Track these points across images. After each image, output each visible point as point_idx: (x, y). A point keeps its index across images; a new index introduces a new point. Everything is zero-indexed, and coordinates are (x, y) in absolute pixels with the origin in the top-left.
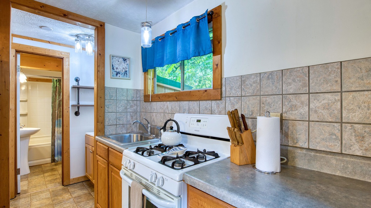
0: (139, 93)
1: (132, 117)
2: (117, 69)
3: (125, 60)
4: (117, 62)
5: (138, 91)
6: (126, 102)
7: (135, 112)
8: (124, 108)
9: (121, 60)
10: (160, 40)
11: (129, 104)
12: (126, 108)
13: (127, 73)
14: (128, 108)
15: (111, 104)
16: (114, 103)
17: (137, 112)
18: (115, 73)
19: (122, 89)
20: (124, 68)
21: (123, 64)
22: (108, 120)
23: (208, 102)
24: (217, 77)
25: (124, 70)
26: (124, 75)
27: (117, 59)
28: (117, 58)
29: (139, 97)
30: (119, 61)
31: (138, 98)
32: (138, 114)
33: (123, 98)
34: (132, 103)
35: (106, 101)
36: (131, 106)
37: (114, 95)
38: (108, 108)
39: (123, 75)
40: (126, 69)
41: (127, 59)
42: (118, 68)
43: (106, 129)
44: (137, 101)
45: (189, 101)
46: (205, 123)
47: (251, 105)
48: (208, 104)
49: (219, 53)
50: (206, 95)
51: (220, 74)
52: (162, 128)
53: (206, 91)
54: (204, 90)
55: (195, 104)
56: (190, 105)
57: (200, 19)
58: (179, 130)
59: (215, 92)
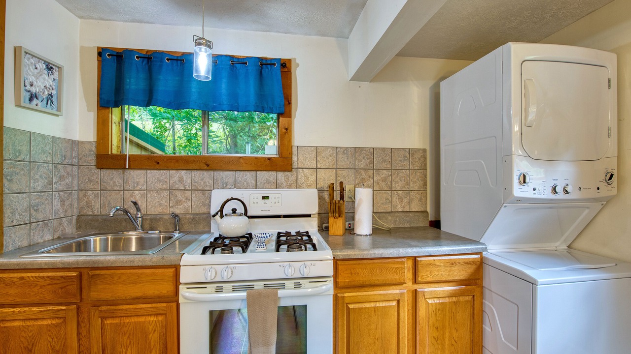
0: (75, 149)
1: (63, 202)
2: (32, 85)
3: (50, 68)
4: (32, 70)
5: (74, 143)
6: (51, 167)
7: (69, 191)
8: (47, 181)
9: (43, 66)
10: (168, 60)
11: (56, 173)
12: (50, 183)
13: (54, 99)
14: (54, 181)
15: (17, 171)
16: (25, 170)
17: (72, 191)
18: (28, 95)
19: (43, 137)
20: (48, 86)
21: (46, 77)
22: (11, 213)
23: (270, 173)
24: (286, 144)
25: (46, 93)
26: (47, 104)
27: (32, 61)
28: (34, 58)
29: (77, 158)
30: (36, 68)
31: (74, 160)
32: (75, 194)
33: (43, 157)
34: (62, 170)
35: (6, 164)
36: (62, 178)
37: (25, 149)
38: (10, 181)
39: (45, 102)
40: (50, 91)
41: (54, 67)
42: (35, 83)
43: (5, 237)
44: (72, 165)
45: (236, 171)
46: (276, 200)
47: (327, 178)
48: (271, 175)
49: (290, 116)
50: (269, 165)
51: (290, 141)
52: (217, 213)
53: (269, 159)
54: (265, 158)
55: (249, 176)
56: (237, 176)
57: (264, 64)
58: (246, 213)
59: (282, 162)
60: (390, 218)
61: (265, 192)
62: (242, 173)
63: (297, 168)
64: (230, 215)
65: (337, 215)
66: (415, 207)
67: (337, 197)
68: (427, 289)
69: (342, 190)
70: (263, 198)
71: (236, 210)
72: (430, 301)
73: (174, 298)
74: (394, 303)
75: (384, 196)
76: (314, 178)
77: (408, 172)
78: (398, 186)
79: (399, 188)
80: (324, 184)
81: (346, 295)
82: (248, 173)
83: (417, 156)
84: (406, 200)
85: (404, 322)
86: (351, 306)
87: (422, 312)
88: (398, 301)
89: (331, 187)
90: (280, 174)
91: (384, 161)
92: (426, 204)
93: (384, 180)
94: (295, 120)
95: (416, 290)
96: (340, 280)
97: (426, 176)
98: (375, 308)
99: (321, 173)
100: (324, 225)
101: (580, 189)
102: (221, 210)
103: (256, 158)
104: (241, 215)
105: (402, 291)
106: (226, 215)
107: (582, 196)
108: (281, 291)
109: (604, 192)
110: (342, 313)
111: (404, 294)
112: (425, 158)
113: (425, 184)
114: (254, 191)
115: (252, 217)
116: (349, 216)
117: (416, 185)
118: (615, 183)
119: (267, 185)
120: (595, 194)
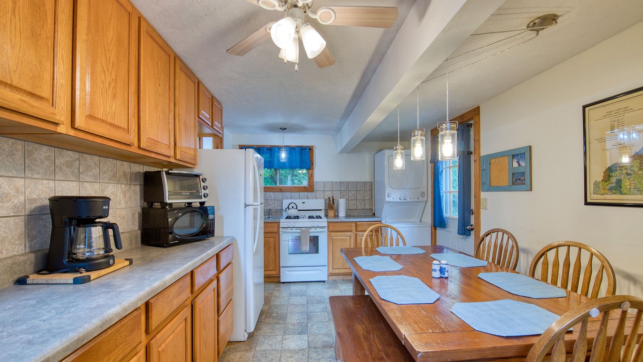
23: (305, 193)
24: (311, 181)
46: (308, 204)
47: (328, 194)
49: (313, 170)
50: (305, 189)
51: (313, 179)
53: (305, 187)
54: (303, 187)
55: (297, 194)
56: (292, 194)
57: (302, 149)
58: (297, 208)
59: (310, 188)
60: (355, 212)
61: (304, 201)
63: (316, 191)
64: (291, 209)
65: (331, 209)
66: (367, 207)
67: (331, 202)
68: (360, 233)
69: (333, 200)
70: (303, 203)
71: (293, 207)
72: (361, 237)
73: (278, 233)
75: (353, 202)
76: (323, 195)
77: (364, 192)
78: (359, 198)
80: (327, 197)
81: (332, 234)
83: (368, 185)
84: (363, 204)
86: (333, 238)
88: (350, 237)
89: (329, 198)
90: (309, 193)
91: (353, 187)
92: (372, 206)
93: (353, 195)
94: (315, 171)
95: (356, 234)
96: (330, 229)
97: (372, 194)
98: (342, 239)
99: (326, 193)
100: (327, 214)
101: (410, 198)
102: (288, 207)
103: (300, 187)
104: (295, 209)
105: (351, 233)
107: (411, 200)
108: (310, 230)
109: (421, 199)
110: (331, 240)
111: (352, 235)
112: (372, 186)
113: (372, 197)
114: (299, 200)
115: (299, 210)
116: (337, 211)
117: (367, 197)
118: (426, 196)
119: (304, 198)
120: (417, 200)
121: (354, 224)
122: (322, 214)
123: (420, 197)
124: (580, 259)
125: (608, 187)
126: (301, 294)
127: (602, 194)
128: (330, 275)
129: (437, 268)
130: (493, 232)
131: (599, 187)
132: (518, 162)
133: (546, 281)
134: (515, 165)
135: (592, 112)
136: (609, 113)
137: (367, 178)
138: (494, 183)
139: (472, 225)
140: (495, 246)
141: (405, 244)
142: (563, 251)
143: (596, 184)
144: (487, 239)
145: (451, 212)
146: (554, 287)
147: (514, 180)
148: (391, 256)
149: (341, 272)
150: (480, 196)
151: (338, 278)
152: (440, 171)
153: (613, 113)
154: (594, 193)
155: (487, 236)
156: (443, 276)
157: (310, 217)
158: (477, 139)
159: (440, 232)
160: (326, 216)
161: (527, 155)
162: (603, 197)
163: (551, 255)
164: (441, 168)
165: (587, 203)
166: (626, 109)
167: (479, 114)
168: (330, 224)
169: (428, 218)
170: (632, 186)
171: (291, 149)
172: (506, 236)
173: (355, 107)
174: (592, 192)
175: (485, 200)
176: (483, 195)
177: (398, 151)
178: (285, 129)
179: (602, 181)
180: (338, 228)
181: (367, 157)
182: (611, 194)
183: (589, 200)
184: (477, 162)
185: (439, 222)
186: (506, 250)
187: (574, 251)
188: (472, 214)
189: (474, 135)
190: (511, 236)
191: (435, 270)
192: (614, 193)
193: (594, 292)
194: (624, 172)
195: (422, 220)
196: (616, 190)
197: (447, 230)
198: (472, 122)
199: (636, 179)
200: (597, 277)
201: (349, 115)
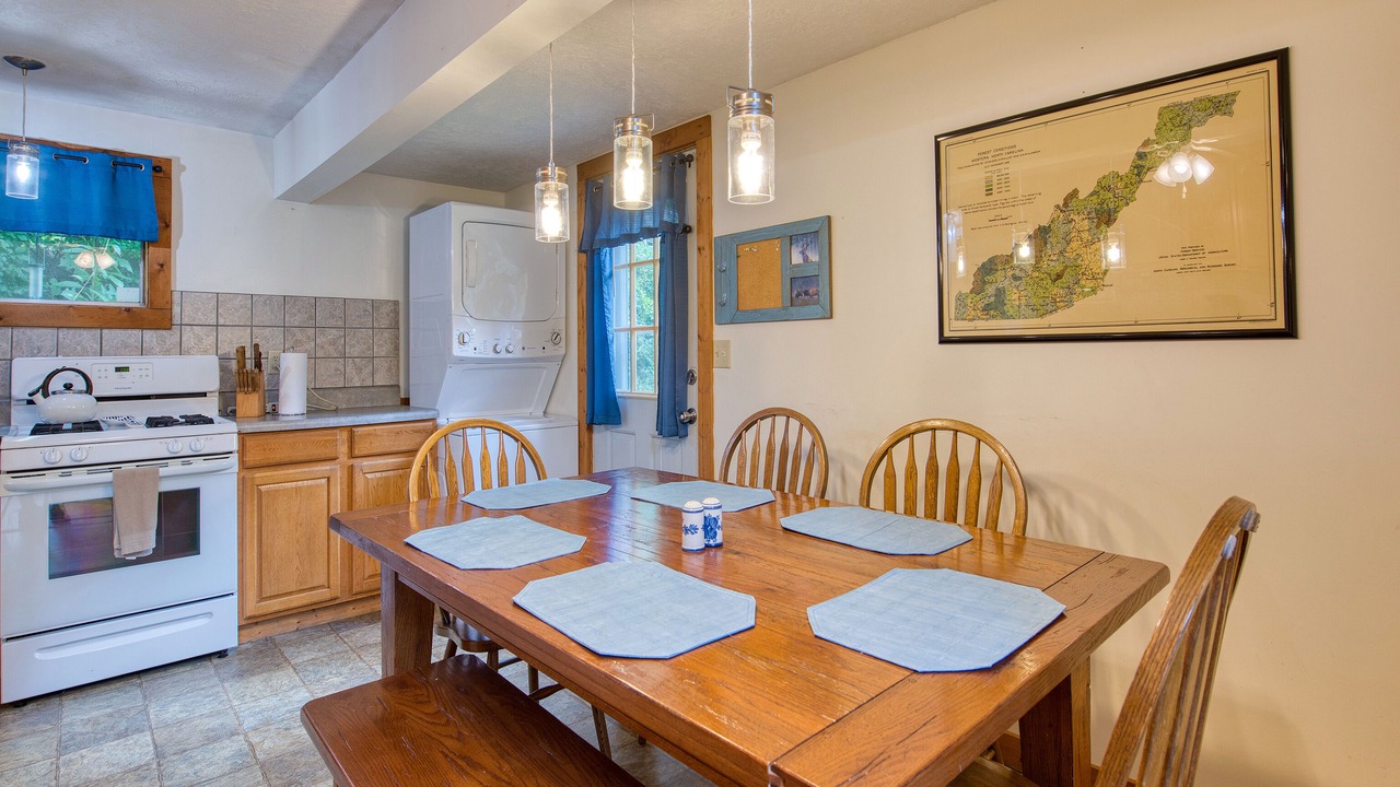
23: (130, 332)
24: (161, 288)
45: (58, 328)
46: (144, 373)
47: (233, 340)
48: (133, 336)
49: (168, 245)
50: (127, 318)
51: (168, 283)
52: (38, 391)
53: (128, 310)
54: (120, 308)
55: (88, 337)
56: (61, 336)
57: (119, 163)
58: (89, 390)
59: (155, 314)
60: (341, 396)
61: (122, 362)
62: (72, 331)
63: (181, 325)
64: (61, 393)
65: (250, 389)
66: (381, 379)
67: (250, 365)
68: (366, 463)
69: (257, 356)
70: (118, 370)
71: (71, 385)
72: (368, 476)
74: (324, 481)
75: (333, 365)
76: (212, 339)
77: (370, 331)
78: (355, 351)
79: (356, 354)
80: (229, 349)
81: (257, 475)
82: (85, 333)
83: (385, 310)
84: (367, 371)
85: (336, 503)
86: (263, 488)
87: (359, 488)
88: (329, 478)
89: (241, 351)
90: (148, 333)
91: (333, 316)
92: (398, 375)
93: (333, 343)
94: (178, 251)
95: (352, 466)
96: (248, 457)
97: (397, 338)
98: (297, 489)
99: (225, 334)
100: (229, 409)
101: (524, 349)
102: (45, 385)
103: (102, 309)
104: (81, 392)
105: (333, 467)
106: (54, 393)
107: (526, 355)
108: (163, 471)
109: (551, 351)
110: (250, 497)
111: (337, 471)
112: (397, 313)
113: (397, 348)
114: (98, 360)
115: (99, 399)
116: (273, 395)
117: (383, 350)
118: (563, 343)
119: (124, 349)
120: (540, 353)
121: (345, 435)
122: (210, 407)
123: (549, 346)
124: (956, 456)
125: (981, 305)
126: (122, 727)
127: (970, 320)
128: (248, 623)
129: (697, 520)
130: (762, 419)
131: (966, 305)
132: (803, 253)
133: (894, 510)
134: (797, 259)
135: (952, 152)
136: (984, 156)
137: (381, 287)
138: (748, 303)
139: (690, 411)
140: (770, 451)
141: (544, 474)
142: (923, 441)
143: (960, 298)
144: (750, 436)
145: (636, 380)
146: (911, 519)
147: (794, 295)
148: (525, 511)
149: (295, 604)
150: (711, 336)
151: (280, 630)
152: (607, 273)
153: (989, 155)
154: (957, 319)
155: (747, 429)
156: (712, 542)
157: (153, 422)
158: (704, 195)
159: (603, 437)
160: (229, 412)
161: (824, 235)
162: (972, 325)
163: (900, 454)
164: (608, 266)
165: (943, 340)
166: (1012, 150)
167: (710, 135)
168: (250, 442)
169: (569, 402)
170: (1023, 302)
171: (60, 158)
172: (795, 425)
173: (370, 35)
174: (953, 316)
175: (726, 344)
176: (720, 333)
177: (550, 182)
178: (37, 66)
179: (971, 292)
180: (283, 450)
181: (382, 225)
182: (987, 319)
183: (947, 334)
184: (706, 252)
185: (601, 408)
186: (797, 459)
187: (945, 439)
188: (692, 382)
189: (699, 184)
190: (805, 422)
191: (693, 529)
192: (993, 317)
193: (990, 521)
194: (1010, 273)
195: (549, 410)
196: (996, 309)
197: (623, 428)
198: (693, 152)
199: (1030, 288)
200: (993, 489)
201: (340, 64)
